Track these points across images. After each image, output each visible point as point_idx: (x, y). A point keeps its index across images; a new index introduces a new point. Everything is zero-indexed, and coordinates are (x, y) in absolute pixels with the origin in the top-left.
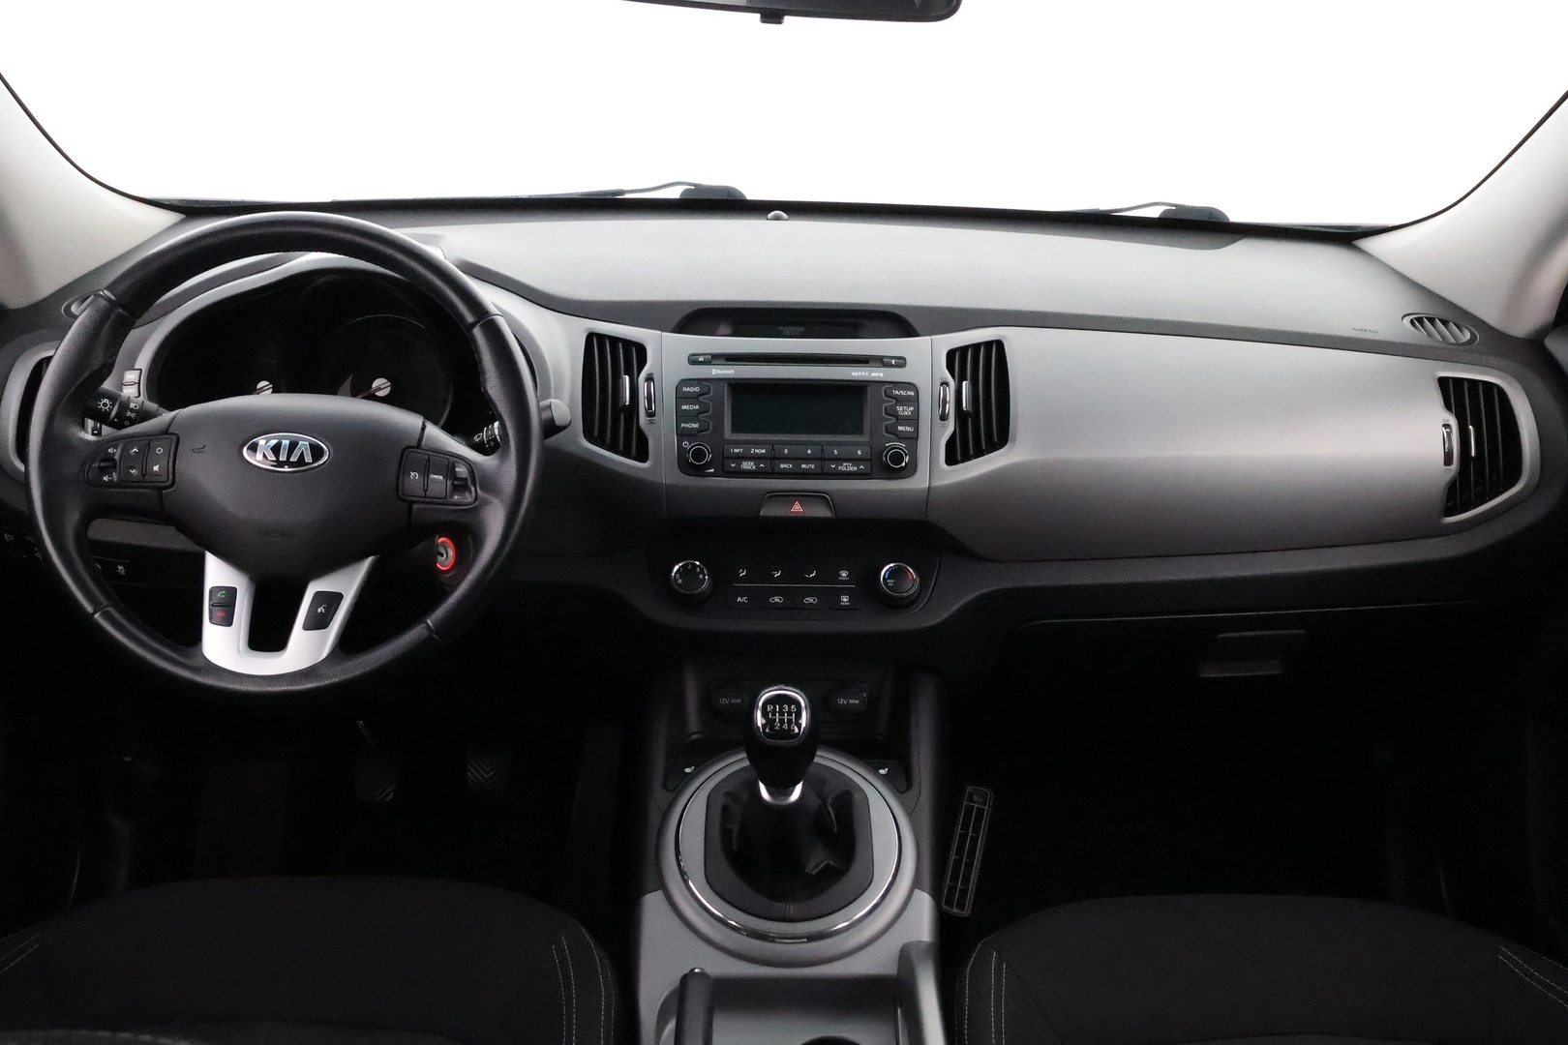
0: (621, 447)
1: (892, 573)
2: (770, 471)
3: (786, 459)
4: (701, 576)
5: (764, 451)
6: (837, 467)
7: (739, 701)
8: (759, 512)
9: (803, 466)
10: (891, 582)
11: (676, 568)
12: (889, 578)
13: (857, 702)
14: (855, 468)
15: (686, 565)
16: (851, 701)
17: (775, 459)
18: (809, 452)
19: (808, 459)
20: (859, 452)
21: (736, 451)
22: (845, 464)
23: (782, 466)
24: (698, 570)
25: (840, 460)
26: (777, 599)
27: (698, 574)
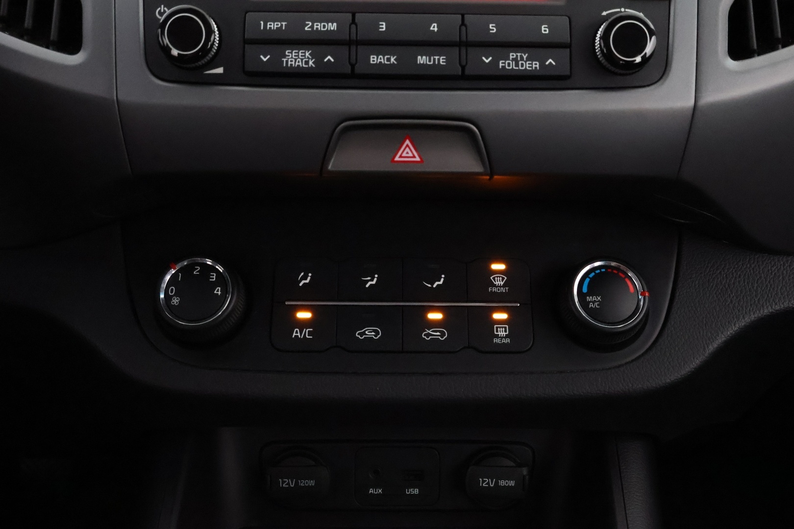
0: (28, 22)
1: (596, 281)
2: (348, 70)
3: (383, 44)
4: (218, 291)
5: (333, 26)
6: (495, 62)
7: (312, 483)
8: (325, 160)
9: (422, 60)
10: (594, 301)
11: (168, 277)
12: (591, 292)
13: (512, 483)
14: (536, 65)
15: (191, 267)
16: (502, 483)
17: (358, 43)
18: (434, 27)
19: (431, 45)
20: (545, 30)
21: (273, 26)
22: (512, 55)
23: (374, 59)
24: (214, 277)
25: (503, 46)
26: (369, 333)
27: (214, 285)
